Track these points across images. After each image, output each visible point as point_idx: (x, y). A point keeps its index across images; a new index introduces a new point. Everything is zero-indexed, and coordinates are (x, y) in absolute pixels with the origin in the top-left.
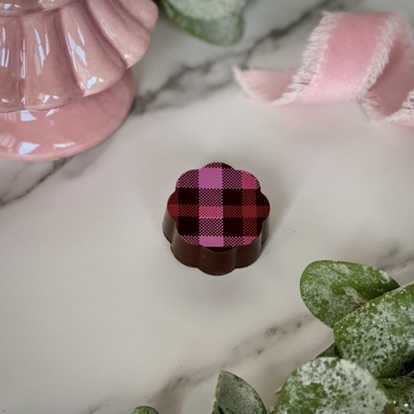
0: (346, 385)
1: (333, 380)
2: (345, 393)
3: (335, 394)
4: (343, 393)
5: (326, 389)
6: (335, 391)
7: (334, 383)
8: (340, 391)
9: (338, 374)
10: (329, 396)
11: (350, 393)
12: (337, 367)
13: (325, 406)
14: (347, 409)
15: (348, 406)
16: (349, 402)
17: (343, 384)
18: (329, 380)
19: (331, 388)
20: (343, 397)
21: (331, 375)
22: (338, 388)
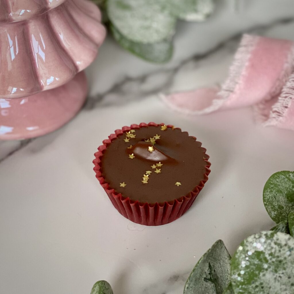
0: (282, 252)
1: (272, 248)
2: (281, 258)
3: (274, 260)
4: (280, 259)
5: (267, 256)
6: (274, 257)
7: (273, 251)
8: (278, 257)
9: (275, 243)
10: (270, 261)
11: (285, 258)
12: (275, 238)
13: (267, 270)
14: (284, 271)
15: (285, 269)
16: (285, 266)
17: (280, 251)
18: (269, 248)
19: (271, 254)
20: (280, 261)
21: (270, 244)
22: (276, 255)
